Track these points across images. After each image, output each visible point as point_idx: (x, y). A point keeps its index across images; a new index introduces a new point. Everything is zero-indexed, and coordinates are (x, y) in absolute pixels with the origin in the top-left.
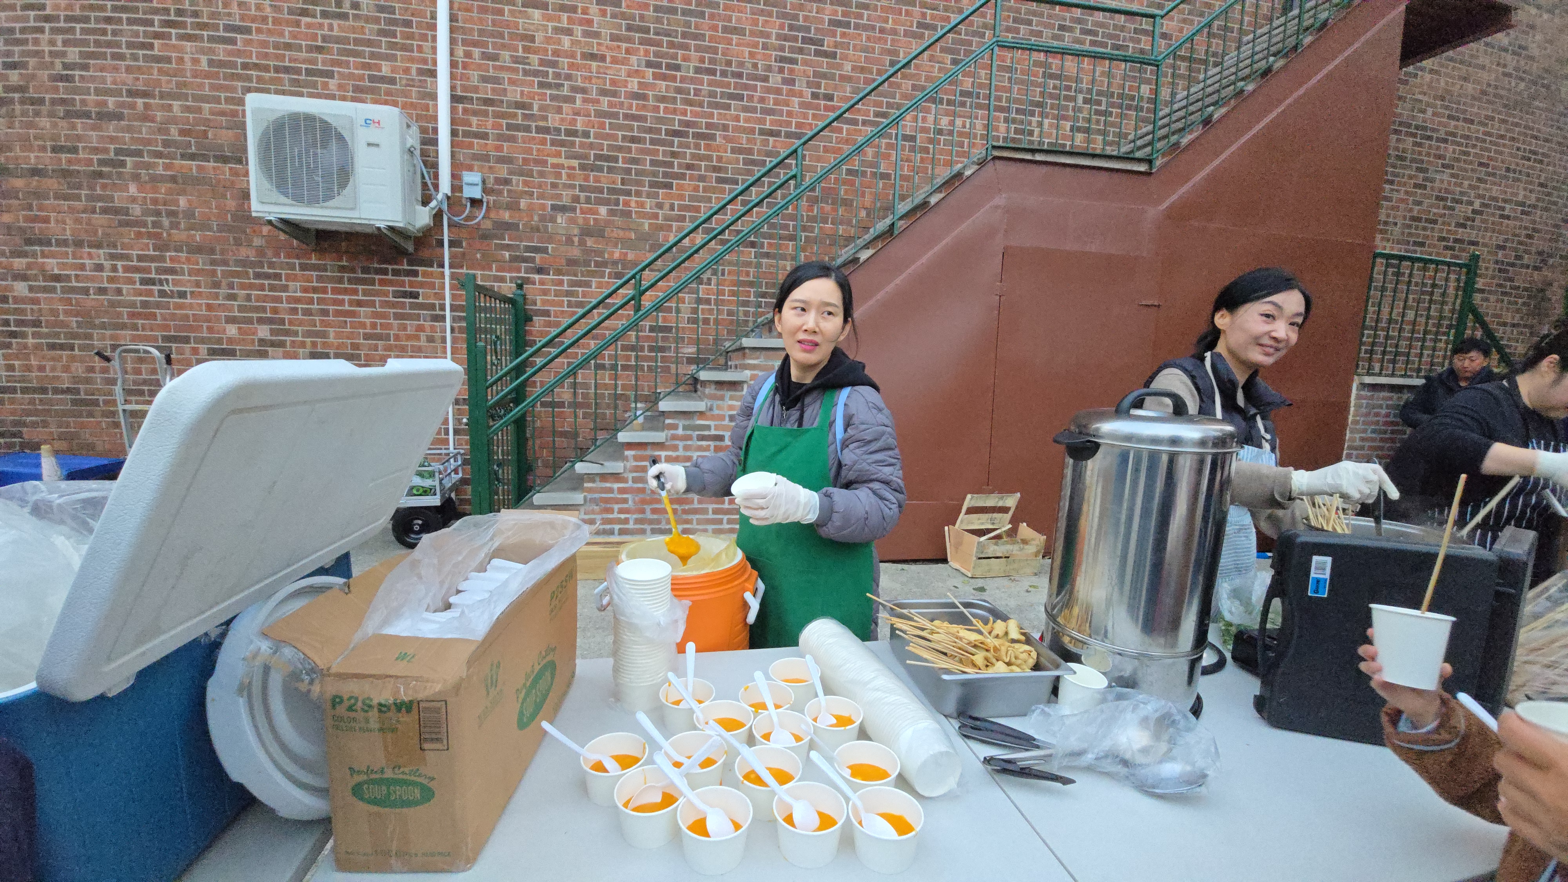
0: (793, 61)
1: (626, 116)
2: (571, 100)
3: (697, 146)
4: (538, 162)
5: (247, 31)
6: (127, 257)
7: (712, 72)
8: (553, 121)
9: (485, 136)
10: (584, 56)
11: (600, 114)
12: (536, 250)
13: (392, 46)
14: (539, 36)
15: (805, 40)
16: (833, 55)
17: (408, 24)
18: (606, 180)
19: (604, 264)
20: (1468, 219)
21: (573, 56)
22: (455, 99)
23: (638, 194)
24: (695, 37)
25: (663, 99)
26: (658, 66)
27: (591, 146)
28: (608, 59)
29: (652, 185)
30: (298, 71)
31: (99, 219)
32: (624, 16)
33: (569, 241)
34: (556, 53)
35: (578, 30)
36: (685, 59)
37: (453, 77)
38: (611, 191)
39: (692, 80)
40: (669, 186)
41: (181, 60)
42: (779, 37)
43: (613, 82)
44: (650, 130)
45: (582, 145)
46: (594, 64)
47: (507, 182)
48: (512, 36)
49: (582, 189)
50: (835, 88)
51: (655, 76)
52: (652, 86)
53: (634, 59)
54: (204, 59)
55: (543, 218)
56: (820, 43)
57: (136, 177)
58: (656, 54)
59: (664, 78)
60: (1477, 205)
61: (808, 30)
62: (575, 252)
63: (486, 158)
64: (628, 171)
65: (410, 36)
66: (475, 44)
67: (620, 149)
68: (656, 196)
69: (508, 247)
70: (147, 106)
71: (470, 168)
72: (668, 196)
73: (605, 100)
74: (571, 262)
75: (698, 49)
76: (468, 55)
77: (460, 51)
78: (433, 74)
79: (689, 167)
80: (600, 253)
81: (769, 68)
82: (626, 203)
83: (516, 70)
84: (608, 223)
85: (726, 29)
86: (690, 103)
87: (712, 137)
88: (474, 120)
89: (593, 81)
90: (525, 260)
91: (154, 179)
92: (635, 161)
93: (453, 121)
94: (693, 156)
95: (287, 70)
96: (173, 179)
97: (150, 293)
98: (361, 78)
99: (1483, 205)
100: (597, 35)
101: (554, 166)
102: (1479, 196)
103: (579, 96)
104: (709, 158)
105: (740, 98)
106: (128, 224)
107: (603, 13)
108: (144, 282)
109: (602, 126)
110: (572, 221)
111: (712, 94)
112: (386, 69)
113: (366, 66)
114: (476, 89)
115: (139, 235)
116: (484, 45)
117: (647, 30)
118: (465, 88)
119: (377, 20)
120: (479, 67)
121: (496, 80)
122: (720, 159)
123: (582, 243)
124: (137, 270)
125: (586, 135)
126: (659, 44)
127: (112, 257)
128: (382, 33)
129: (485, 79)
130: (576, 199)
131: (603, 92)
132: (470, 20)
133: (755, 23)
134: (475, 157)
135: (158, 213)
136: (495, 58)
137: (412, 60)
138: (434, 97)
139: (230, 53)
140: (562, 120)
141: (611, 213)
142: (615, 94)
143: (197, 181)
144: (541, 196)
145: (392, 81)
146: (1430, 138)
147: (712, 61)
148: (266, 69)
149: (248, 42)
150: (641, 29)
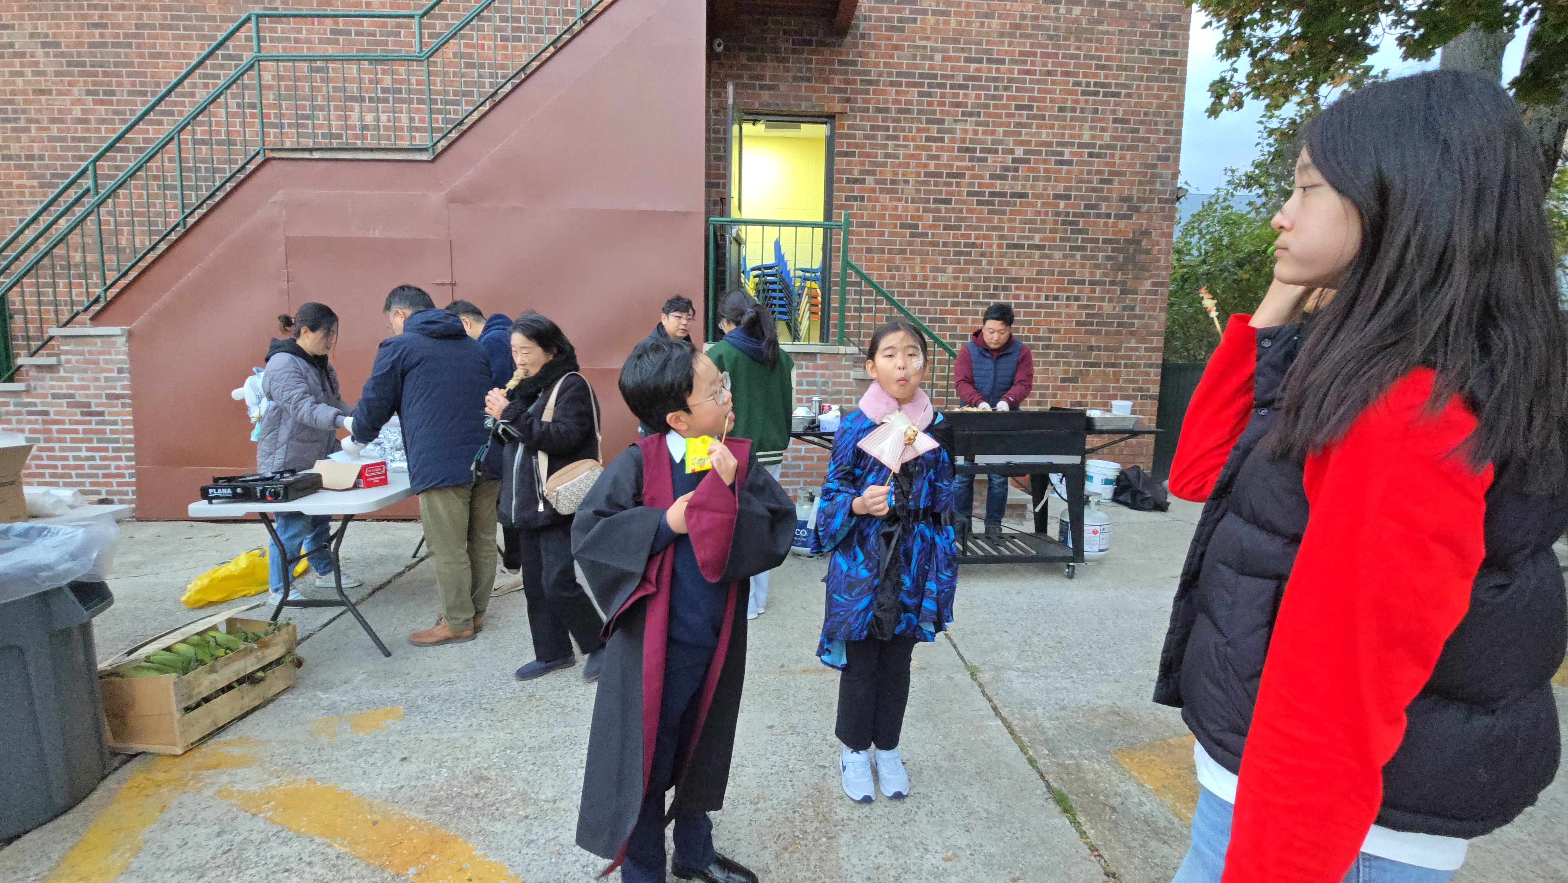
1: (74, 139)
2: (27, 130)
8: (14, 149)
10: (35, 92)
11: (51, 139)
20: (1006, 169)
24: (126, 65)
25: (103, 121)
26: (96, 93)
27: (47, 167)
28: (54, 93)
32: (63, 55)
34: (13, 93)
35: (28, 71)
36: (119, 84)
39: (127, 103)
43: (60, 111)
45: (39, 167)
46: (43, 98)
51: (96, 102)
52: (93, 112)
53: (75, 90)
58: (95, 84)
59: (102, 102)
60: (1019, 152)
73: (55, 127)
75: (129, 75)
85: (151, 56)
89: (45, 112)
99: (1026, 152)
100: (43, 73)
101: (18, 186)
102: (1022, 143)
103: (33, 126)
107: (47, 54)
109: (54, 149)
117: (83, 64)
125: (42, 158)
126: (96, 74)
131: (53, 121)
140: (22, 148)
142: (62, 121)
144: (11, 213)
146: (943, 86)
147: (143, 84)
150: (77, 64)
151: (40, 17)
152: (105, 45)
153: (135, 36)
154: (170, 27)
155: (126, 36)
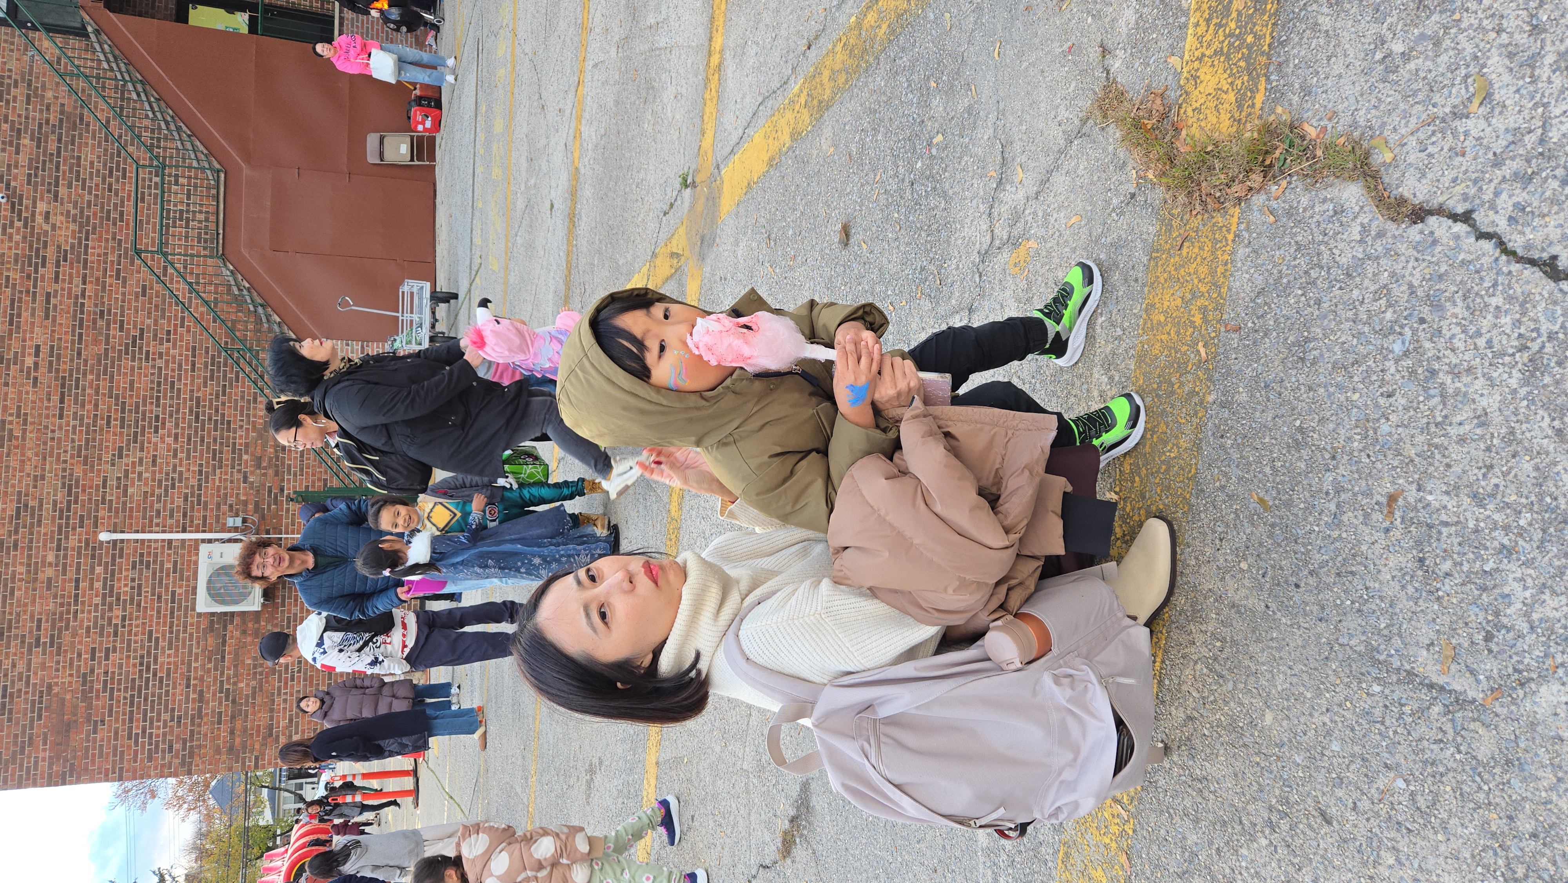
0: (148, 352)
1: (189, 444)
2: (181, 473)
3: (204, 406)
4: (219, 491)
5: (151, 632)
6: (279, 688)
7: (158, 398)
8: (194, 482)
9: (205, 517)
10: (154, 466)
11: (188, 458)
12: (270, 492)
13: (155, 562)
14: (144, 489)
15: (134, 346)
16: (142, 330)
17: (142, 555)
18: (227, 455)
19: (277, 458)
21: (154, 472)
22: (184, 531)
23: (235, 438)
24: (137, 407)
25: (177, 425)
26: (157, 427)
27: (208, 462)
28: (155, 454)
29: (229, 430)
30: (173, 608)
31: (258, 700)
32: (128, 445)
33: (265, 475)
34: (153, 480)
35: (138, 469)
36: (151, 412)
37: (171, 532)
38: (234, 452)
39: (164, 409)
40: (229, 422)
41: (169, 663)
42: (133, 360)
43: (169, 451)
44: (196, 432)
45: (207, 467)
46: (158, 461)
47: (231, 506)
48: (145, 502)
49: (233, 468)
50: (162, 329)
51: (163, 428)
52: (169, 431)
53: (153, 440)
54: (167, 652)
55: (251, 488)
56: (134, 337)
57: (235, 683)
58: (150, 428)
59: (164, 424)
61: (127, 344)
62: (271, 472)
63: (218, 517)
64: (221, 444)
65: (149, 553)
66: (151, 521)
67: (208, 448)
68: (235, 429)
69: (269, 506)
70: (195, 679)
71: (225, 524)
72: (235, 422)
73: (179, 455)
74: (277, 474)
75: (145, 405)
76: (158, 525)
77: (154, 528)
78: (170, 542)
79: (217, 411)
80: (270, 459)
81: (153, 367)
82: (241, 444)
83: (165, 501)
84: (252, 454)
85: (132, 390)
86: (178, 411)
87: (198, 398)
88: (195, 522)
89: (168, 461)
90: (276, 497)
91: (236, 675)
92: (215, 440)
93: (197, 531)
94: (210, 408)
95: (172, 613)
96: (236, 666)
97: (299, 677)
98: (174, 577)
100: (141, 459)
101: (220, 482)
103: (178, 469)
104: (211, 400)
105: (173, 383)
106: (261, 686)
107: (128, 456)
108: (293, 680)
109: (195, 457)
110: (252, 473)
111: (172, 398)
112: (170, 566)
113: (168, 575)
114: (178, 521)
115: (267, 682)
116: (151, 517)
117: (136, 433)
118: (178, 526)
119: (141, 570)
120: (165, 519)
121: (172, 511)
122: (211, 394)
123: (265, 468)
124: (286, 683)
125: (201, 465)
126: (143, 427)
127: (279, 694)
128: (148, 567)
129: (172, 516)
130: (239, 471)
131: (175, 456)
132: (137, 524)
133: (125, 374)
134: (218, 522)
135: (255, 673)
136: (158, 512)
137: (163, 553)
138: (183, 541)
139: (164, 640)
140: (193, 478)
141: (246, 453)
142: (176, 450)
143: (237, 655)
144: (239, 489)
145: (175, 563)
147: (151, 398)
148: (172, 623)
149: (157, 631)
150: (136, 436)
151: (100, 459)
152: (123, 419)
153: (117, 399)
154: (112, 377)
155: (117, 405)
